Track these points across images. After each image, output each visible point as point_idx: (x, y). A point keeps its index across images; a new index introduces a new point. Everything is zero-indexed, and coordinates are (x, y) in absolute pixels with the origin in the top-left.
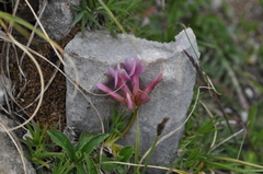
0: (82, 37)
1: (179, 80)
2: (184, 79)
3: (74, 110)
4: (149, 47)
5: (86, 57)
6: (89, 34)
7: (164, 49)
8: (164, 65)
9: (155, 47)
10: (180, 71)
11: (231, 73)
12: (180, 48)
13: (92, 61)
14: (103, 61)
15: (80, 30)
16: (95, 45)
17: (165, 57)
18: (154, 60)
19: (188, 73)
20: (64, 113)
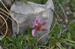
0: (16, 4)
1: (48, 17)
2: (50, 17)
3: (15, 29)
4: (38, 6)
5: (18, 12)
6: (18, 3)
7: (43, 7)
8: (43, 13)
9: (40, 6)
10: (48, 14)
11: (62, 8)
12: (48, 7)
13: (20, 14)
14: (24, 13)
15: (15, 2)
16: (20, 7)
17: (44, 11)
18: (40, 12)
19: (51, 14)
20: (12, 29)
